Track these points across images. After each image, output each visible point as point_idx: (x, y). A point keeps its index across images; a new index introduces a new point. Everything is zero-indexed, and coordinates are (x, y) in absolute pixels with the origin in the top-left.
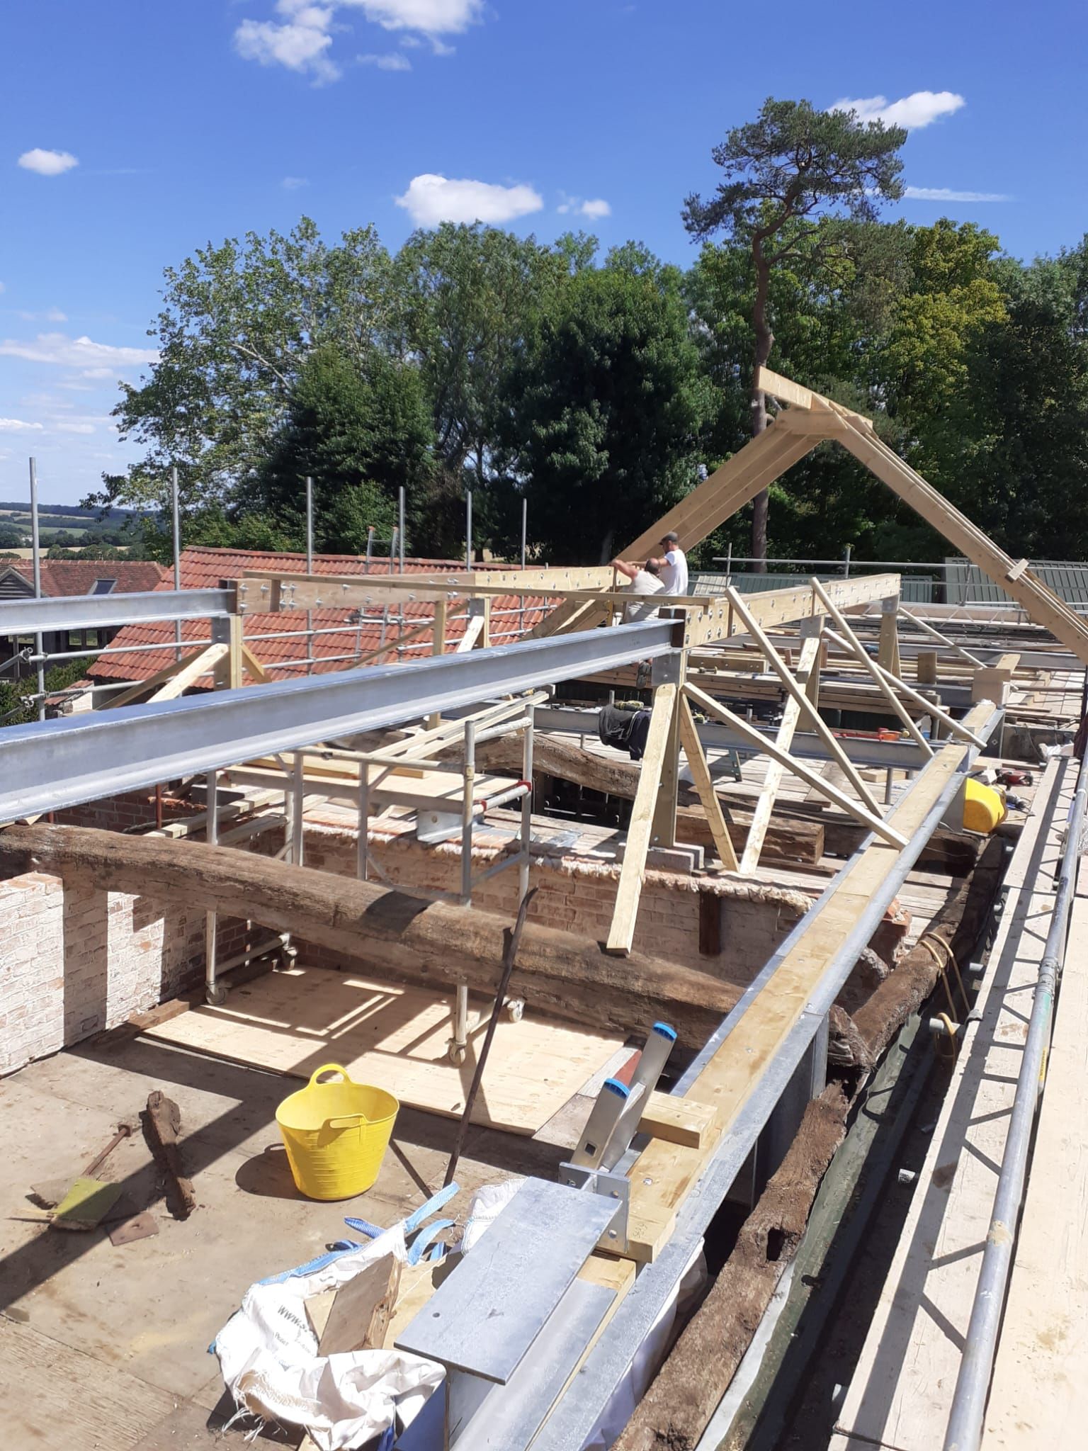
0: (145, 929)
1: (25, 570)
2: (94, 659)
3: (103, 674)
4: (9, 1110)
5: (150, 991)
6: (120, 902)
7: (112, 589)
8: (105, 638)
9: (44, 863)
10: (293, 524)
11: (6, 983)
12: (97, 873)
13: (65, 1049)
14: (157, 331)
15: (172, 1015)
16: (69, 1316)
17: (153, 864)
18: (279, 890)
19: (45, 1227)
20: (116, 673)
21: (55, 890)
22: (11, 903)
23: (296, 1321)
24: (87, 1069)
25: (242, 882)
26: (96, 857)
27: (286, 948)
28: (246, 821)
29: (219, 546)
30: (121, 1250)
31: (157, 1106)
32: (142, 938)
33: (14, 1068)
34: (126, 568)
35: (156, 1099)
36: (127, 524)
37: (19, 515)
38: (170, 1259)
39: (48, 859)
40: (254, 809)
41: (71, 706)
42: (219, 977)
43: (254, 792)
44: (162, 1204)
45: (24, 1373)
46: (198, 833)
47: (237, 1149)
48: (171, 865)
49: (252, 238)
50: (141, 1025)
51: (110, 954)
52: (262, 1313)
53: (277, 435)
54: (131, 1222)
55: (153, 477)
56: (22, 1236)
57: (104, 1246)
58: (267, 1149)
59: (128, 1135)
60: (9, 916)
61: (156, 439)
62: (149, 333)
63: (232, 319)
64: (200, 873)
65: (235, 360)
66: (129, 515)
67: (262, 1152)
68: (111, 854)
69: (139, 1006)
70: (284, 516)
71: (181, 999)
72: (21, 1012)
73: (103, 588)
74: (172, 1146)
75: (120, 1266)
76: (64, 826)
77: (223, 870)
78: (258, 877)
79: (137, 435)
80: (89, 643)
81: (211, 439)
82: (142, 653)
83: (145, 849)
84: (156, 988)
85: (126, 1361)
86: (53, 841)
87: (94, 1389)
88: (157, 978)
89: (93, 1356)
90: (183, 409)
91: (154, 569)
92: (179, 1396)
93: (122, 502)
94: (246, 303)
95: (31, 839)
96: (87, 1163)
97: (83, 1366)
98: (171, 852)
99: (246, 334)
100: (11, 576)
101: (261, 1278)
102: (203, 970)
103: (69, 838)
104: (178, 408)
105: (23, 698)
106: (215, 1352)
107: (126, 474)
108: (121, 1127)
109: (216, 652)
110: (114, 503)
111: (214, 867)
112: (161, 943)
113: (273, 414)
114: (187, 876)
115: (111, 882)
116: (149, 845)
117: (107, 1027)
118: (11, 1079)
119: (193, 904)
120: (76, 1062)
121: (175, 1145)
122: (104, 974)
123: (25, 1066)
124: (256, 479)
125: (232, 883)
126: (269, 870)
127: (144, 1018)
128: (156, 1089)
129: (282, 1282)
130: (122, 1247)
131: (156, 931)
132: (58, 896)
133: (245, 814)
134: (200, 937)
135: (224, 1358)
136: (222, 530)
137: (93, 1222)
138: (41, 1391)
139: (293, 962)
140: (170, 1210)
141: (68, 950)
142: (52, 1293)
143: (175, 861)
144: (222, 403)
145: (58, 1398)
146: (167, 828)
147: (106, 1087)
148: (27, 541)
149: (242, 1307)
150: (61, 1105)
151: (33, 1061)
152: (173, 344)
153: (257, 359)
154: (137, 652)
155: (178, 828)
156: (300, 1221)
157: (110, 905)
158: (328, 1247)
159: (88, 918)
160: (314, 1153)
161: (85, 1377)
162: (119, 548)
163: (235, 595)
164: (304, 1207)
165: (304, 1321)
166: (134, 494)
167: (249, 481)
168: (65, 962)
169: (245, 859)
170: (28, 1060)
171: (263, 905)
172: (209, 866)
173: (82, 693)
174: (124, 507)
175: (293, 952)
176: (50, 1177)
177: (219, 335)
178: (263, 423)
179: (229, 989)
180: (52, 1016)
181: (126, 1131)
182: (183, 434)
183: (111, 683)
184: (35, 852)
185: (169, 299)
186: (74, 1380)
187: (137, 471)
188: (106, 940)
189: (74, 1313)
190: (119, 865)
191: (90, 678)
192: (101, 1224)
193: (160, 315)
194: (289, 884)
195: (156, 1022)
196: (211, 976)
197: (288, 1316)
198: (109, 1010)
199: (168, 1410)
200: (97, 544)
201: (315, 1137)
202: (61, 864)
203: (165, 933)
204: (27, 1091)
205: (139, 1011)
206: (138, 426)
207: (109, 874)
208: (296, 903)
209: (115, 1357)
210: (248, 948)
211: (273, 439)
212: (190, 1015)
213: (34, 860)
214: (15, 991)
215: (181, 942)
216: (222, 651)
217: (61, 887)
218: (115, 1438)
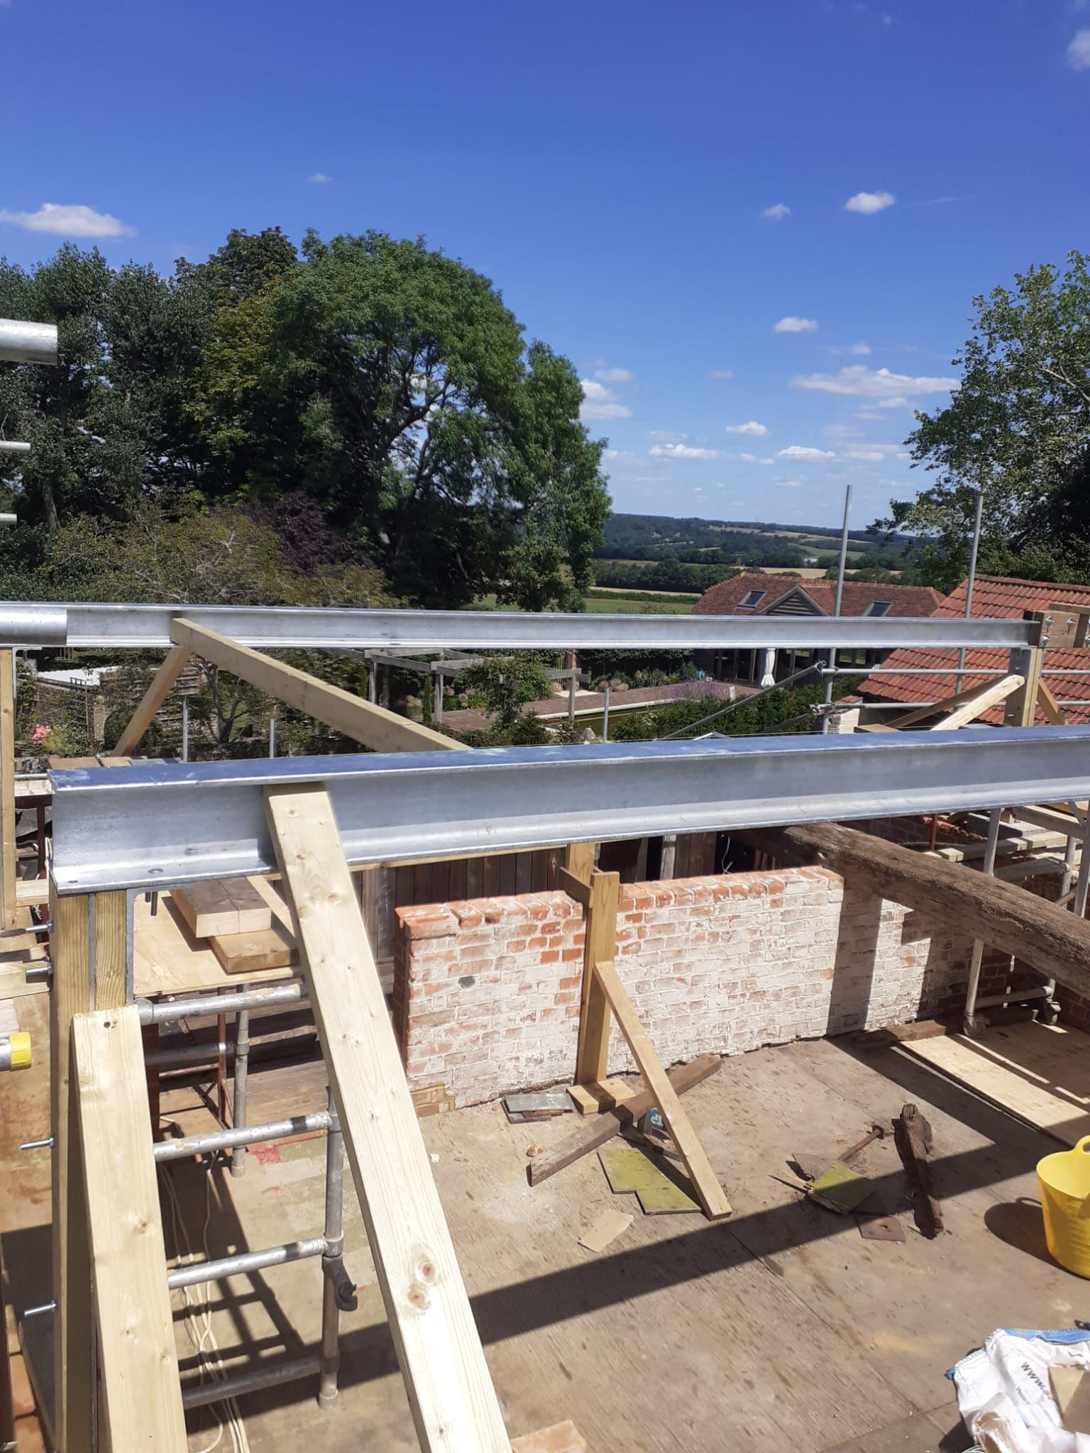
0: (913, 944)
1: (810, 589)
2: (864, 678)
3: (872, 692)
4: (775, 1077)
5: (909, 1005)
6: (893, 911)
7: (886, 612)
8: (873, 659)
9: (830, 859)
10: (1079, 554)
11: (786, 961)
12: (877, 880)
13: (826, 1037)
14: (963, 360)
15: (928, 1035)
16: (818, 1287)
17: (933, 882)
18: (1062, 940)
19: (802, 1196)
20: (885, 692)
21: (837, 886)
22: (799, 890)
23: (1040, 1384)
24: (843, 1063)
25: (1021, 921)
26: (878, 864)
27: (1049, 1000)
28: (1022, 860)
29: (997, 575)
30: (869, 1243)
31: (911, 1118)
32: (908, 952)
33: (782, 1040)
34: (904, 593)
35: (909, 1113)
36: (908, 550)
37: (805, 537)
38: (915, 1271)
39: (833, 857)
40: (1031, 849)
41: (839, 718)
42: (977, 1011)
43: (1033, 832)
44: (910, 1215)
45: (776, 1322)
46: (974, 861)
47: (987, 1189)
48: (950, 888)
49: (1074, 257)
50: (899, 1035)
51: (877, 959)
52: (1005, 1360)
53: (1074, 461)
54: (879, 1221)
55: (940, 504)
56: (780, 1197)
57: (853, 1234)
58: (1019, 1200)
59: (881, 1137)
60: (796, 901)
61: (946, 467)
62: (954, 363)
63: (1043, 342)
64: (979, 903)
65: (1041, 384)
66: (910, 540)
67: (1013, 1201)
68: (892, 865)
69: (898, 1017)
70: (1071, 546)
71: (938, 1021)
72: (795, 991)
73: (877, 612)
74: (922, 1162)
75: (868, 1259)
76: (850, 830)
77: (1003, 904)
78: (1040, 921)
79: (928, 463)
80: (858, 662)
81: (1003, 465)
82: (911, 676)
83: (926, 867)
84: (914, 1004)
85: (866, 1350)
86: (840, 842)
87: (837, 1364)
88: (916, 993)
89: (837, 1332)
90: (978, 436)
91: (930, 595)
92: (913, 1405)
93: (905, 528)
94: (1059, 325)
95: (820, 835)
96: (841, 1150)
97: (827, 1338)
98: (953, 875)
99: (1055, 357)
100: (797, 593)
101: (1009, 1328)
102: (964, 999)
103: (854, 841)
104: (973, 435)
105: (812, 706)
106: (953, 1380)
107: (914, 500)
108: (875, 1127)
109: (1011, 683)
110: (898, 529)
111: (994, 899)
112: (924, 961)
113: (1074, 438)
114: (965, 903)
115: (889, 892)
116: (930, 864)
117: (866, 1028)
118: (780, 1050)
119: (968, 931)
120: (836, 1052)
121: (925, 1162)
122: (869, 977)
123: (792, 1042)
124: (1045, 507)
125: (1012, 920)
126: (1052, 916)
127: (902, 1030)
128: (910, 1101)
129: (1028, 1338)
130: (870, 1241)
131: (922, 948)
132: (838, 894)
133: (1021, 852)
134: (962, 966)
135: (962, 1388)
136: (1001, 558)
137: (846, 1207)
138: (790, 1345)
139: (1055, 1017)
140: (918, 1224)
141: (841, 945)
142: (804, 1260)
143: (955, 885)
144: (1019, 428)
145: (803, 1358)
146: (944, 851)
147: (862, 1084)
148: (809, 562)
149: (985, 1347)
150: (822, 1088)
151: (799, 1039)
152: (976, 371)
153: (1064, 382)
154: (907, 675)
155: (953, 853)
156: (1049, 1286)
157: (883, 912)
158: (1077, 1323)
159: (862, 920)
160: (1075, 1223)
161: (830, 1349)
162: (892, 572)
163: (1040, 626)
164: (1054, 1273)
165: (1048, 1388)
166: (918, 520)
167: (1039, 509)
168: (837, 956)
169: (1027, 899)
170: (794, 1037)
171: (1042, 950)
172: (989, 897)
173: (850, 708)
174: (908, 533)
175: (1057, 1008)
176: (808, 1151)
177: (1023, 361)
178: (1062, 447)
179: (987, 1026)
180: (820, 1003)
181: (878, 1132)
182: (974, 461)
183: (878, 701)
184: (822, 848)
185: (978, 327)
186: (820, 1348)
187: (925, 498)
188: (875, 945)
189: (822, 1285)
190: (899, 877)
191: (859, 694)
192: (851, 1212)
193: (968, 343)
194: (1072, 936)
195: (912, 1037)
196: (971, 1007)
197: (1032, 1375)
198: (870, 1012)
199: (904, 1415)
200: (872, 567)
201: (1078, 1205)
202: (844, 864)
203: (930, 952)
204: (792, 1065)
205: (896, 1022)
206: (931, 454)
207: (888, 884)
208: (1079, 957)
209: (858, 1343)
210: (1009, 990)
211: (1070, 464)
212: (944, 1039)
213: (821, 855)
214: (792, 971)
215: (944, 965)
216: (1019, 683)
217: (841, 885)
218: (853, 1417)
